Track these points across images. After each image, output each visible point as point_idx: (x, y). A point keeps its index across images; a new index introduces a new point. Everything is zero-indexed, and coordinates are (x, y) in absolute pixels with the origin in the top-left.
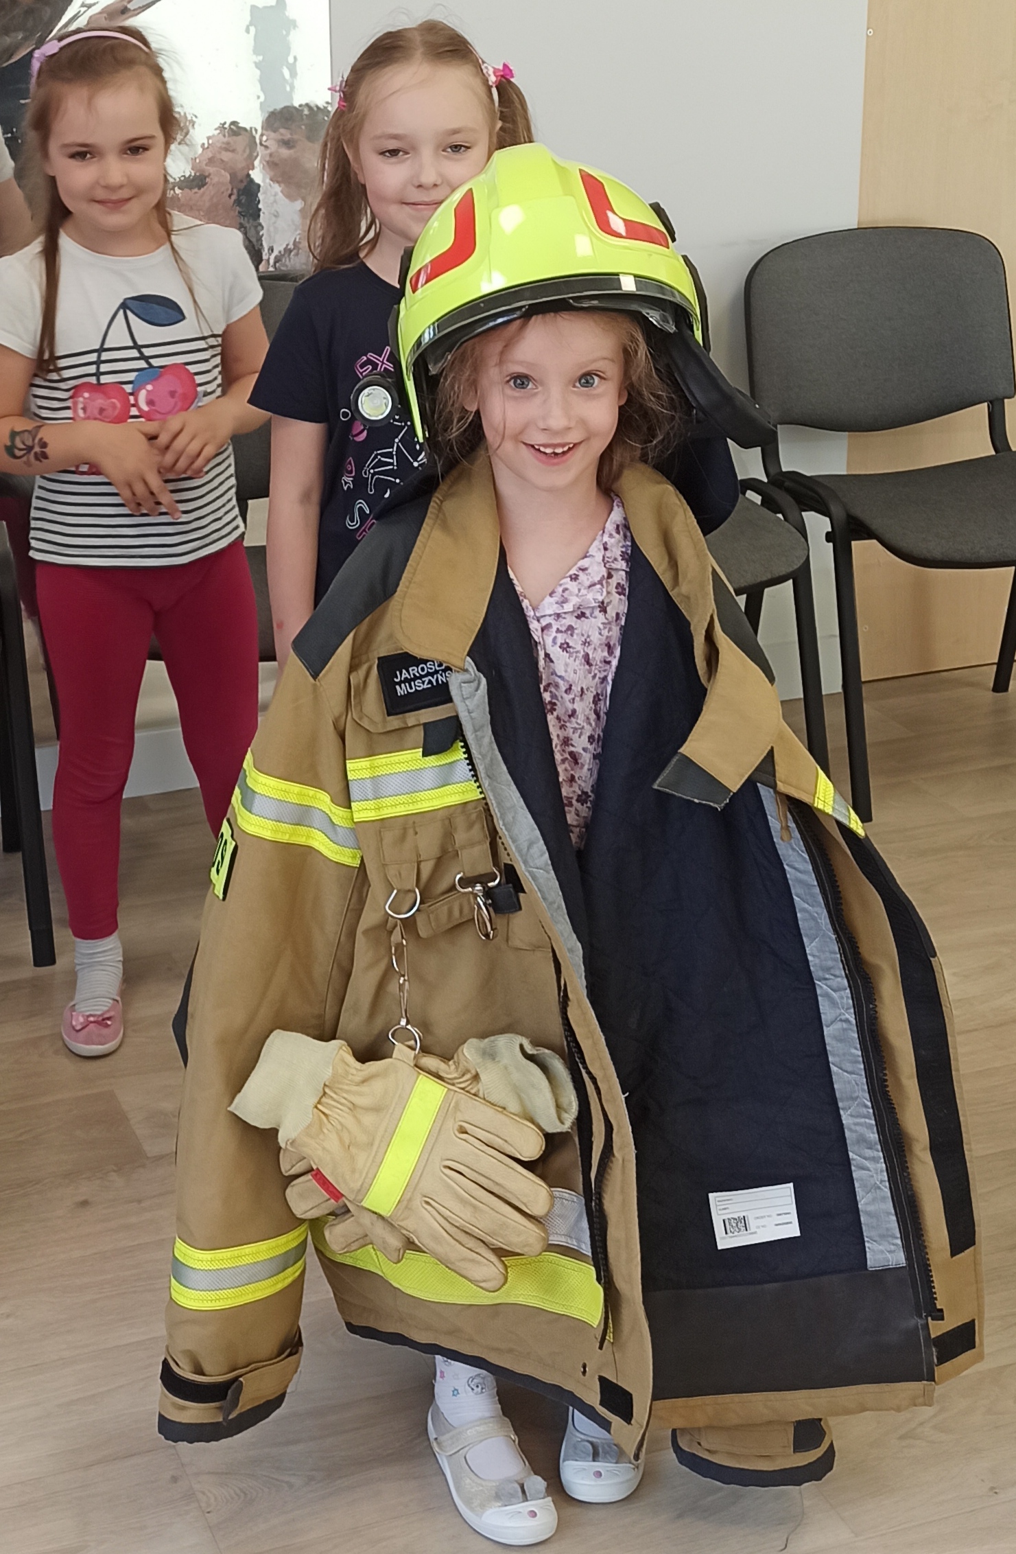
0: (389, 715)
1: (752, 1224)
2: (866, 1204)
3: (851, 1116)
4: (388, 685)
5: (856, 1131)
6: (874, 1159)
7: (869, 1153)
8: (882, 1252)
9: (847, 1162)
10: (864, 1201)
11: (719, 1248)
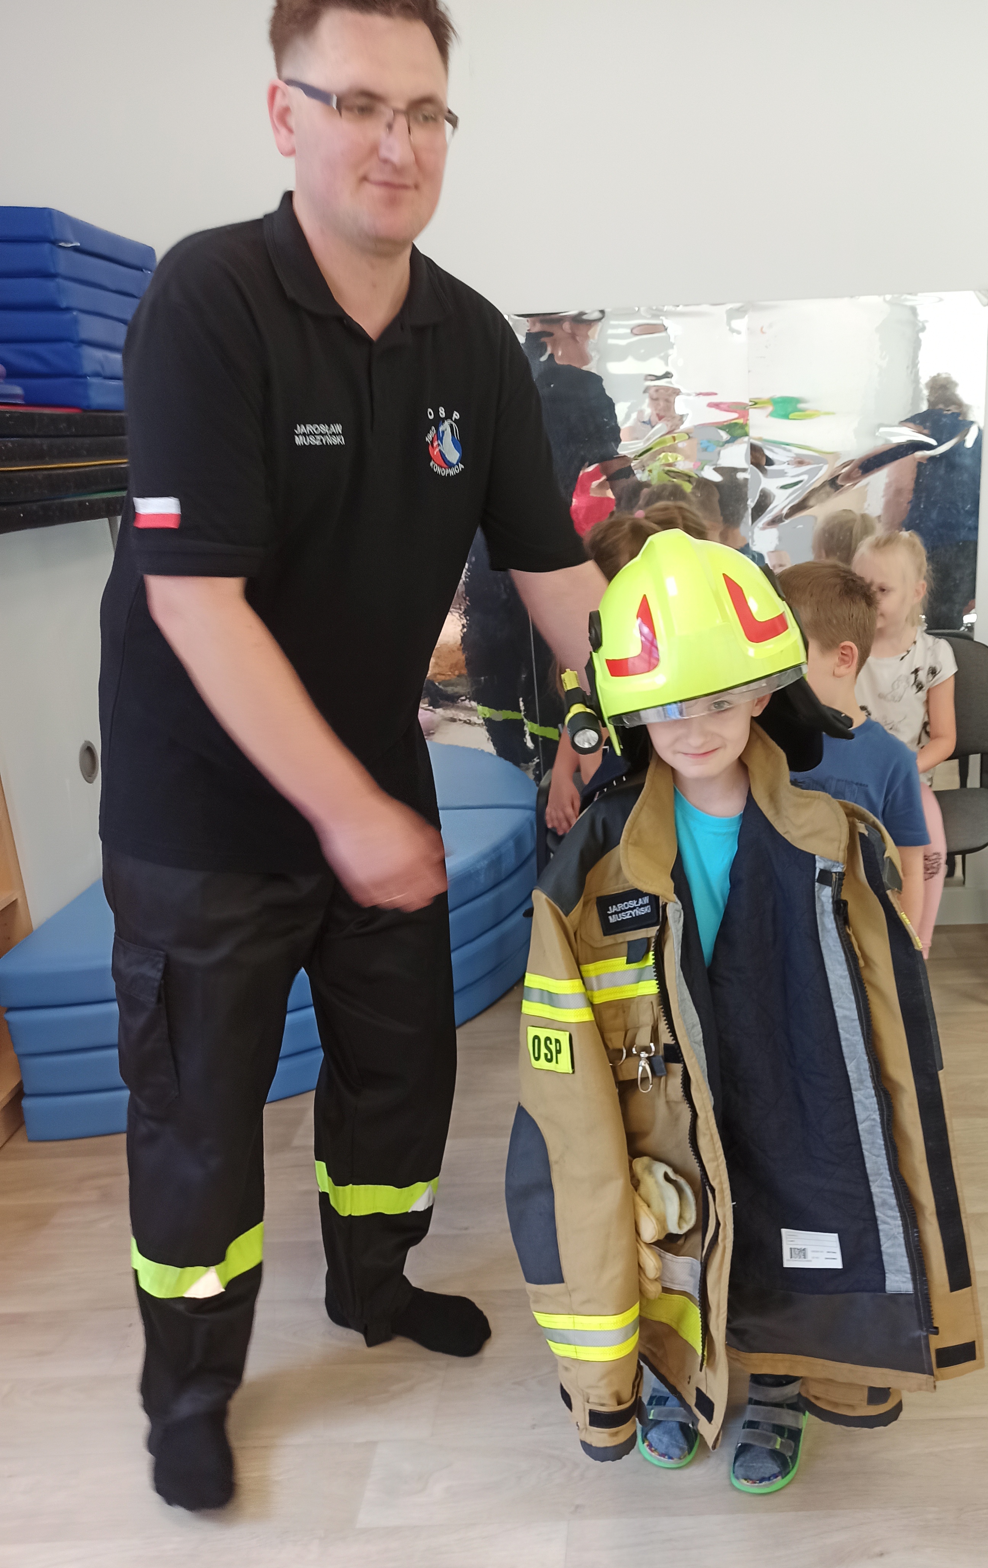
0: (605, 935)
2: (887, 1247)
3: (878, 1187)
4: (604, 917)
5: (881, 1197)
6: (894, 1218)
7: (890, 1213)
8: (897, 1281)
9: (874, 1219)
10: (886, 1246)
11: (784, 1267)
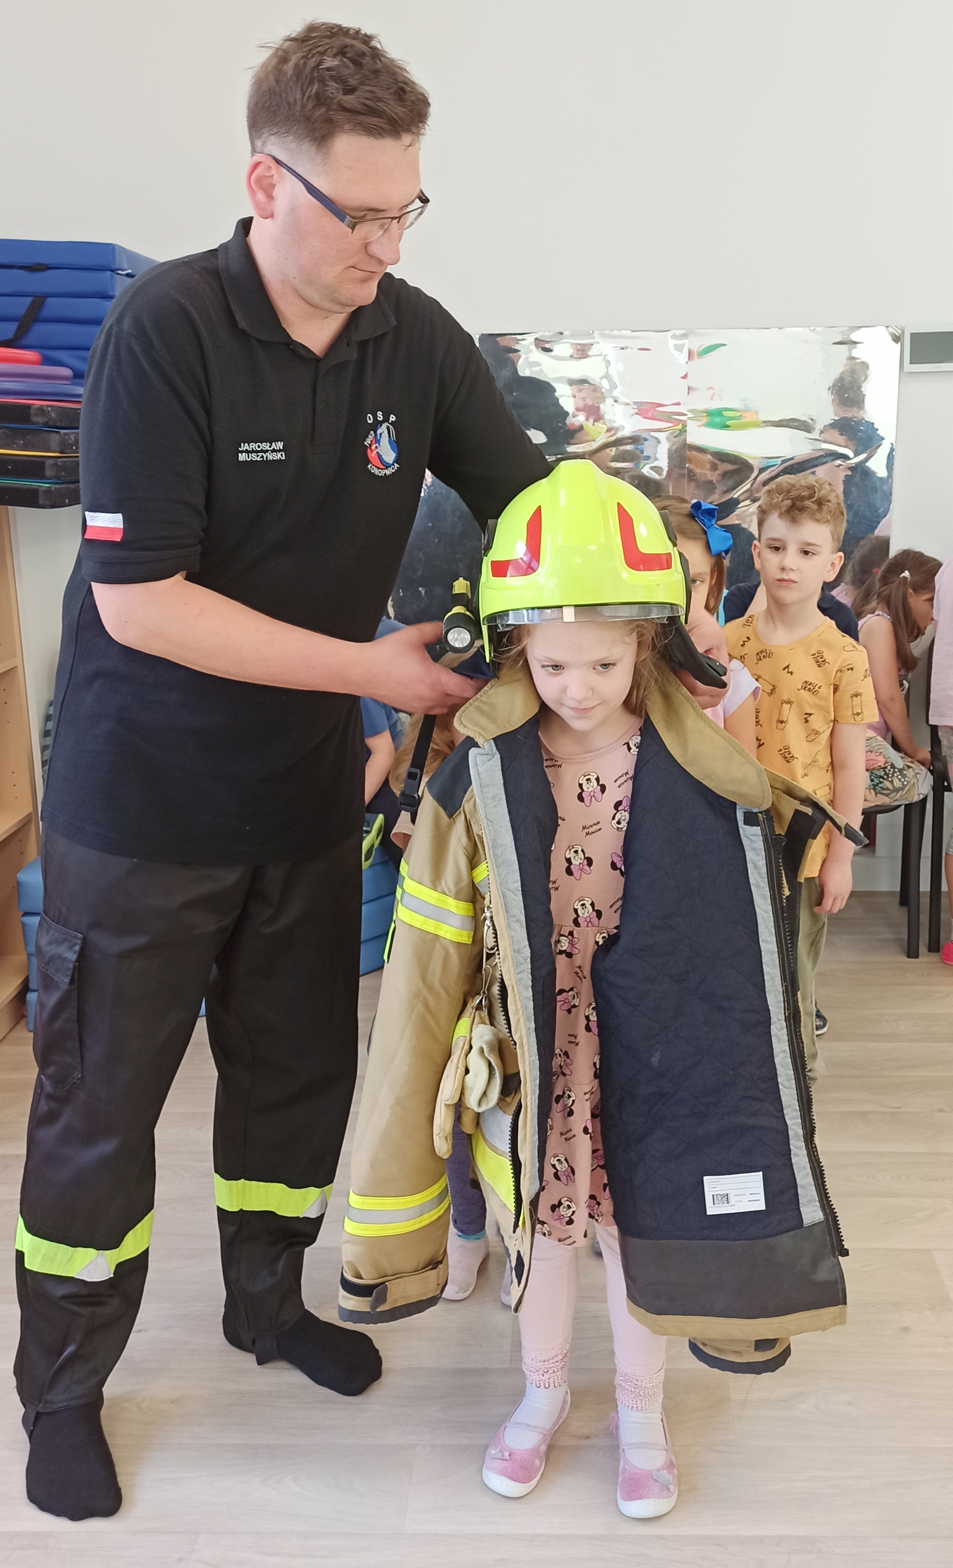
1: (732, 1199)
8: (810, 1213)
11: (708, 1213)
